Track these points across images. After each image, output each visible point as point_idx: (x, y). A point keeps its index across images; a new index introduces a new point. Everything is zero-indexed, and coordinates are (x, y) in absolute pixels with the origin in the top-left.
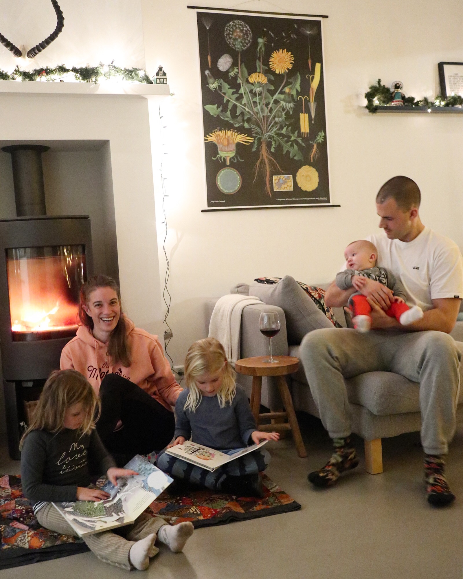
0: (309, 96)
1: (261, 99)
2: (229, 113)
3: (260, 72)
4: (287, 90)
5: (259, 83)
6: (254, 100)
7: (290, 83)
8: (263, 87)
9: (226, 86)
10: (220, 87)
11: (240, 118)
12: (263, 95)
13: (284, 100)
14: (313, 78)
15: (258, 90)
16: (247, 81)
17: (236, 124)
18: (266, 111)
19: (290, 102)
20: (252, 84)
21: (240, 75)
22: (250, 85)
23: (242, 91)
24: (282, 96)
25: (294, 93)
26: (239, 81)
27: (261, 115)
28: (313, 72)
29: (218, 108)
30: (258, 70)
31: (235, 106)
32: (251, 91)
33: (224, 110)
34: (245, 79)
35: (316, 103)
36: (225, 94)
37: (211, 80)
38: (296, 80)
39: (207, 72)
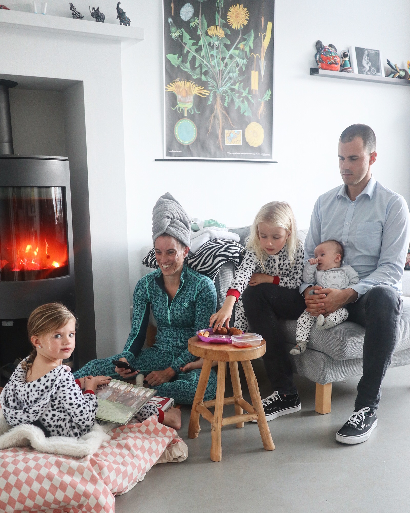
0: (260, 54)
1: (218, 53)
2: (188, 64)
3: (218, 26)
4: (241, 46)
5: (217, 36)
6: (212, 53)
7: (245, 40)
8: (220, 41)
9: (187, 36)
10: (181, 37)
11: (198, 70)
12: (220, 49)
13: (238, 56)
14: (265, 36)
15: (215, 43)
16: (207, 34)
17: (194, 76)
18: (223, 65)
19: (243, 59)
20: (211, 37)
21: (200, 26)
22: (208, 37)
23: (201, 43)
24: (237, 52)
25: (247, 49)
26: (199, 32)
27: (217, 69)
28: (265, 31)
29: (179, 58)
30: (217, 24)
31: (194, 58)
32: (209, 44)
33: (184, 61)
34: (205, 31)
35: (265, 62)
36: (186, 44)
37: (173, 29)
38: (250, 36)
39: (170, 20)
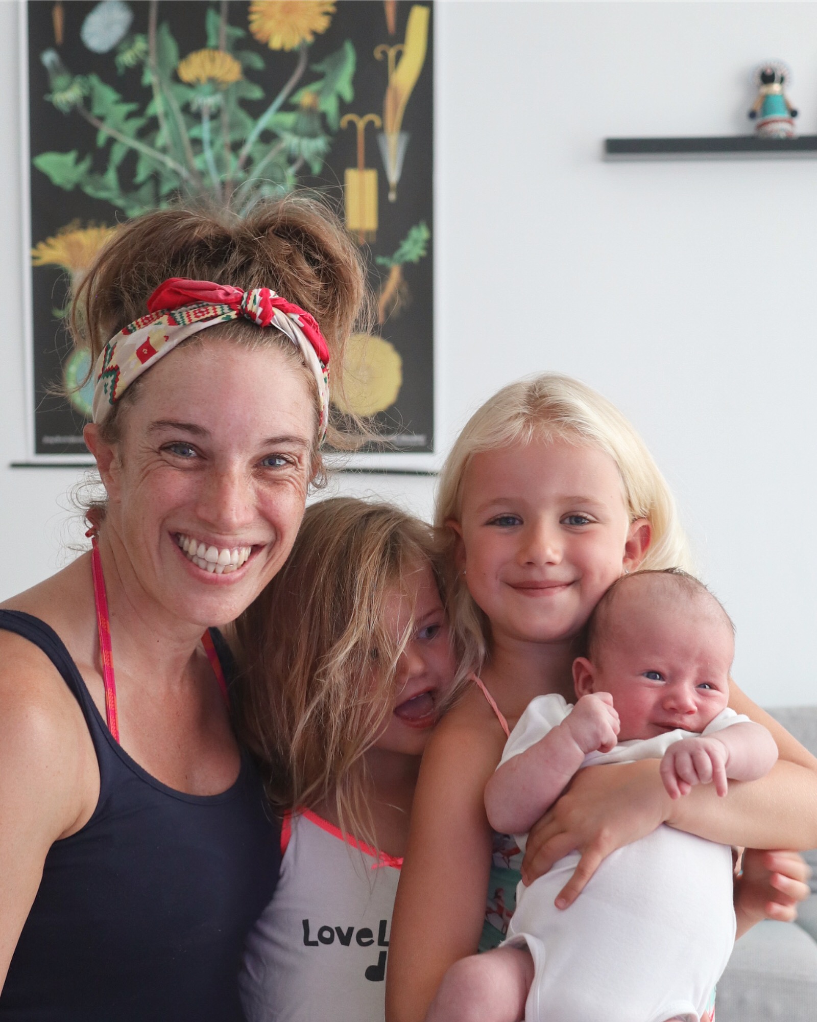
0: (380, 112)
1: (215, 131)
2: (111, 177)
3: (216, 48)
4: (305, 97)
5: (212, 80)
6: (195, 132)
7: (319, 76)
8: (226, 93)
9: (106, 96)
10: (88, 101)
11: (146, 192)
12: (226, 118)
13: (295, 131)
14: (399, 55)
15: (206, 101)
16: (176, 78)
17: (132, 208)
18: (233, 164)
19: (312, 135)
20: (191, 85)
21: (151, 61)
22: (181, 89)
23: (157, 107)
24: (289, 119)
25: (329, 106)
26: (149, 78)
27: (215, 179)
28: (400, 36)
29: (78, 161)
30: (212, 41)
31: (132, 157)
32: (186, 108)
33: (99, 167)
34: (168, 72)
35: (405, 138)
36: (102, 118)
37: (59, 81)
38: (338, 64)
39: (49, 58)
